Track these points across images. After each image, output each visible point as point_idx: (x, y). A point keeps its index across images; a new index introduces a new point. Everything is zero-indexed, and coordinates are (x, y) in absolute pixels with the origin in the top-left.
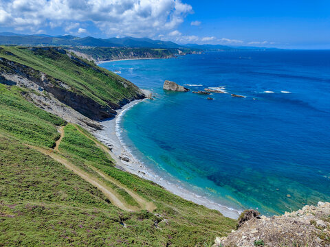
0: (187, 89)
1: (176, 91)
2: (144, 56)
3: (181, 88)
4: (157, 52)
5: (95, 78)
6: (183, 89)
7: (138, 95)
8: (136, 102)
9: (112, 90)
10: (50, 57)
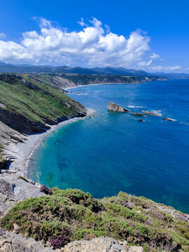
0: (126, 111)
1: (117, 111)
2: (115, 82)
3: (121, 110)
4: (126, 78)
5: (42, 99)
6: (122, 110)
7: (79, 114)
8: (75, 120)
9: (54, 109)
10: (7, 82)
